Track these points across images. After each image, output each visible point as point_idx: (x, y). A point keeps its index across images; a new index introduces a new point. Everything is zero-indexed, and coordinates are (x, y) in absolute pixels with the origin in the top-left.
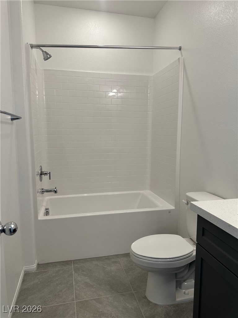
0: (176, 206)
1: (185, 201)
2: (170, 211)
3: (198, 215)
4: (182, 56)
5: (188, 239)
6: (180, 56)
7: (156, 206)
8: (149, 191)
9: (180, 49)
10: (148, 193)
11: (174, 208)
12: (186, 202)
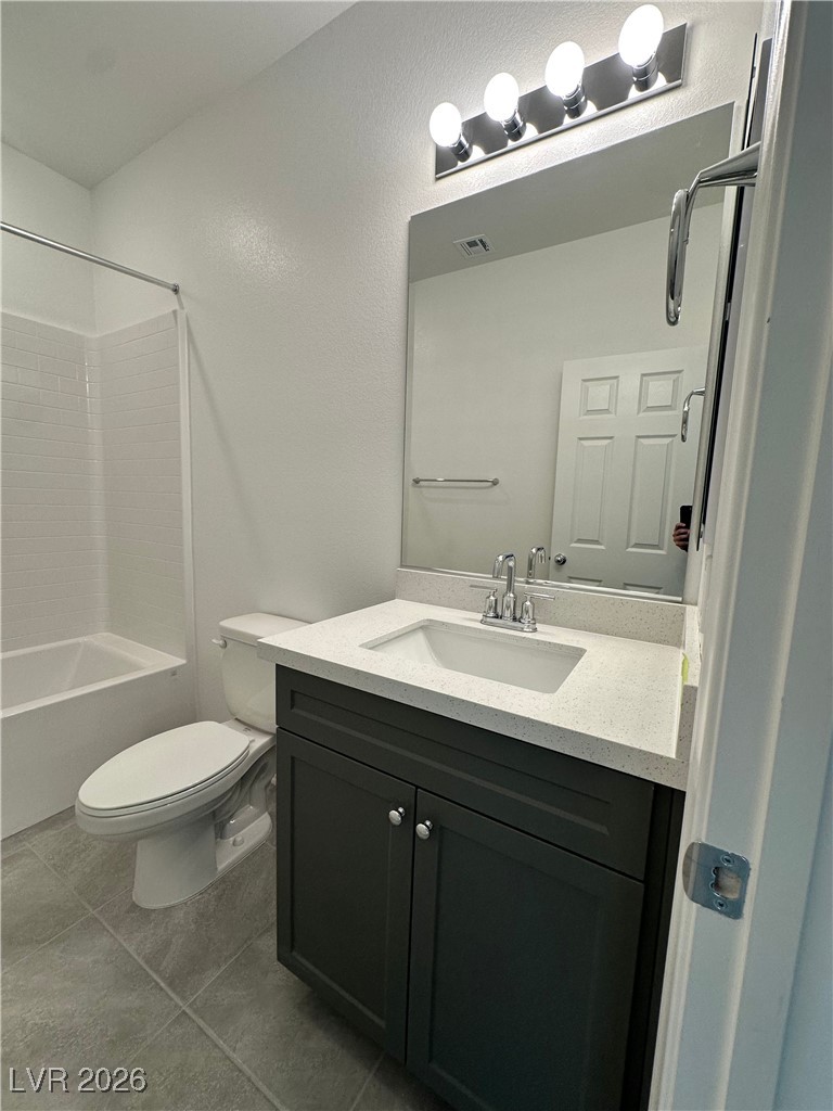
0: (188, 658)
1: (218, 642)
2: (174, 672)
3: (278, 667)
4: (182, 308)
5: (232, 722)
6: (177, 307)
7: (135, 667)
8: (105, 634)
9: (176, 290)
10: (102, 639)
11: (184, 662)
12: (221, 642)
